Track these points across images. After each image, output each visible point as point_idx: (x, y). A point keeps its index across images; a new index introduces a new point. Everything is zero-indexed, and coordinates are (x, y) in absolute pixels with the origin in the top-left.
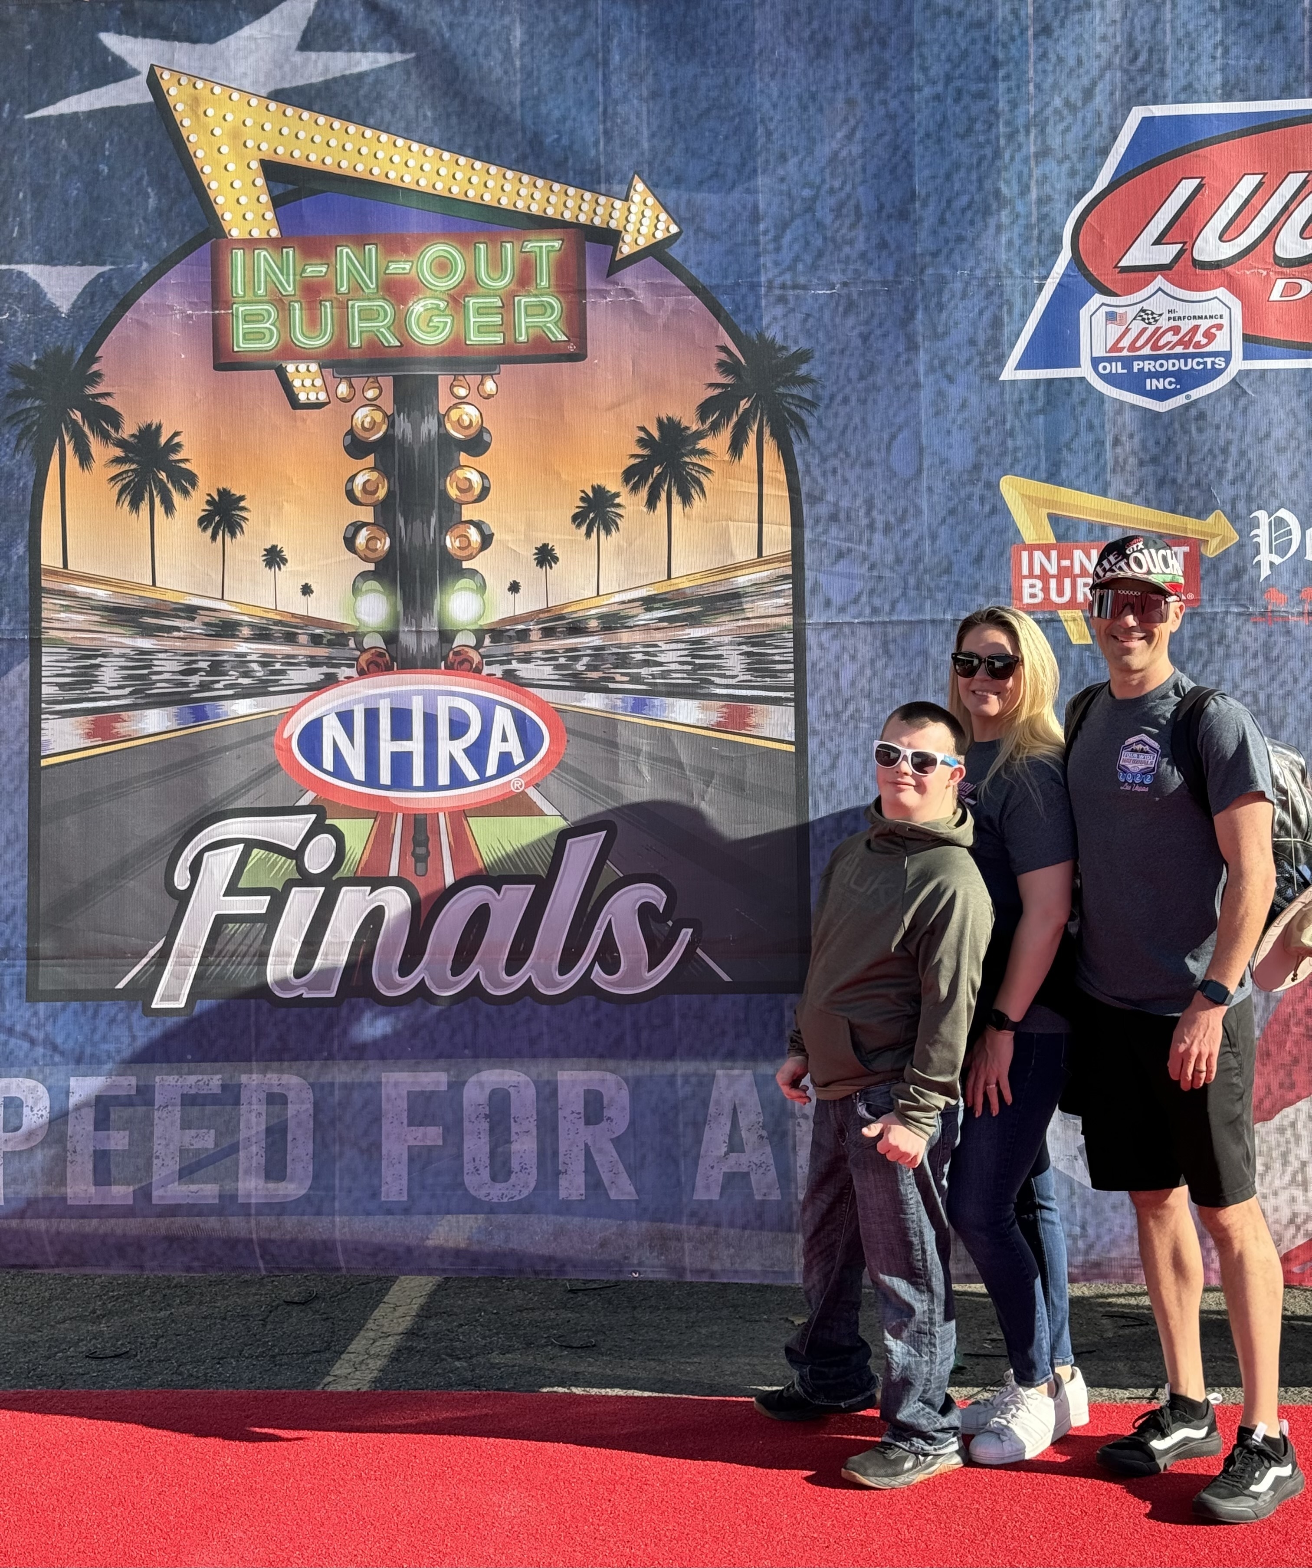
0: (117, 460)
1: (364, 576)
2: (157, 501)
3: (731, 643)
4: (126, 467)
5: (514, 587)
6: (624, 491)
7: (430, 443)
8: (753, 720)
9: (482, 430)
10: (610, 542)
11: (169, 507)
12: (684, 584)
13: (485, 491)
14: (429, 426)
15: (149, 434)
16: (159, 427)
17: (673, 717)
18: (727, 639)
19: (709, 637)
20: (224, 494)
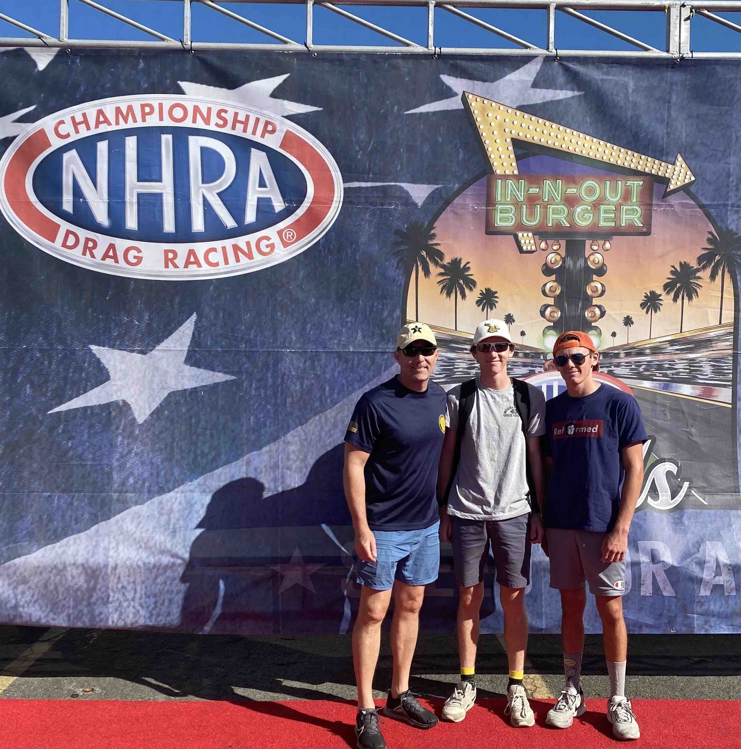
0: (441, 274)
1: (548, 328)
2: (458, 293)
3: (706, 361)
4: (445, 277)
5: (614, 334)
6: (664, 293)
7: (580, 271)
8: (715, 394)
9: (603, 265)
10: (657, 316)
11: (464, 296)
12: (687, 335)
13: (603, 292)
14: (580, 263)
15: (456, 262)
16: (460, 260)
17: (680, 391)
18: (704, 359)
19: (697, 358)
20: (488, 290)
